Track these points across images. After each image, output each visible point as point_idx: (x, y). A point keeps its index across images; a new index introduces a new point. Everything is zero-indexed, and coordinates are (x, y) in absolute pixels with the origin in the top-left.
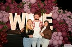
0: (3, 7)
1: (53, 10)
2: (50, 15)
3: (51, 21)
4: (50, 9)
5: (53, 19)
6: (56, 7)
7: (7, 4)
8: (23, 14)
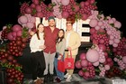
0: (29, 10)
1: (91, 14)
3: (87, 30)
4: (87, 14)
5: (91, 28)
6: (95, 12)
7: (33, 6)
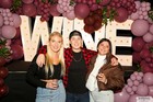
2: (126, 25)
3: (127, 42)
4: (127, 9)
5: (134, 37)
6: (144, 4)
8: (56, 19)
